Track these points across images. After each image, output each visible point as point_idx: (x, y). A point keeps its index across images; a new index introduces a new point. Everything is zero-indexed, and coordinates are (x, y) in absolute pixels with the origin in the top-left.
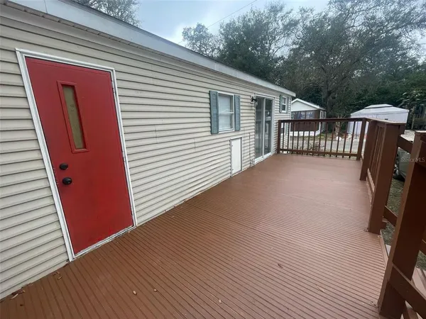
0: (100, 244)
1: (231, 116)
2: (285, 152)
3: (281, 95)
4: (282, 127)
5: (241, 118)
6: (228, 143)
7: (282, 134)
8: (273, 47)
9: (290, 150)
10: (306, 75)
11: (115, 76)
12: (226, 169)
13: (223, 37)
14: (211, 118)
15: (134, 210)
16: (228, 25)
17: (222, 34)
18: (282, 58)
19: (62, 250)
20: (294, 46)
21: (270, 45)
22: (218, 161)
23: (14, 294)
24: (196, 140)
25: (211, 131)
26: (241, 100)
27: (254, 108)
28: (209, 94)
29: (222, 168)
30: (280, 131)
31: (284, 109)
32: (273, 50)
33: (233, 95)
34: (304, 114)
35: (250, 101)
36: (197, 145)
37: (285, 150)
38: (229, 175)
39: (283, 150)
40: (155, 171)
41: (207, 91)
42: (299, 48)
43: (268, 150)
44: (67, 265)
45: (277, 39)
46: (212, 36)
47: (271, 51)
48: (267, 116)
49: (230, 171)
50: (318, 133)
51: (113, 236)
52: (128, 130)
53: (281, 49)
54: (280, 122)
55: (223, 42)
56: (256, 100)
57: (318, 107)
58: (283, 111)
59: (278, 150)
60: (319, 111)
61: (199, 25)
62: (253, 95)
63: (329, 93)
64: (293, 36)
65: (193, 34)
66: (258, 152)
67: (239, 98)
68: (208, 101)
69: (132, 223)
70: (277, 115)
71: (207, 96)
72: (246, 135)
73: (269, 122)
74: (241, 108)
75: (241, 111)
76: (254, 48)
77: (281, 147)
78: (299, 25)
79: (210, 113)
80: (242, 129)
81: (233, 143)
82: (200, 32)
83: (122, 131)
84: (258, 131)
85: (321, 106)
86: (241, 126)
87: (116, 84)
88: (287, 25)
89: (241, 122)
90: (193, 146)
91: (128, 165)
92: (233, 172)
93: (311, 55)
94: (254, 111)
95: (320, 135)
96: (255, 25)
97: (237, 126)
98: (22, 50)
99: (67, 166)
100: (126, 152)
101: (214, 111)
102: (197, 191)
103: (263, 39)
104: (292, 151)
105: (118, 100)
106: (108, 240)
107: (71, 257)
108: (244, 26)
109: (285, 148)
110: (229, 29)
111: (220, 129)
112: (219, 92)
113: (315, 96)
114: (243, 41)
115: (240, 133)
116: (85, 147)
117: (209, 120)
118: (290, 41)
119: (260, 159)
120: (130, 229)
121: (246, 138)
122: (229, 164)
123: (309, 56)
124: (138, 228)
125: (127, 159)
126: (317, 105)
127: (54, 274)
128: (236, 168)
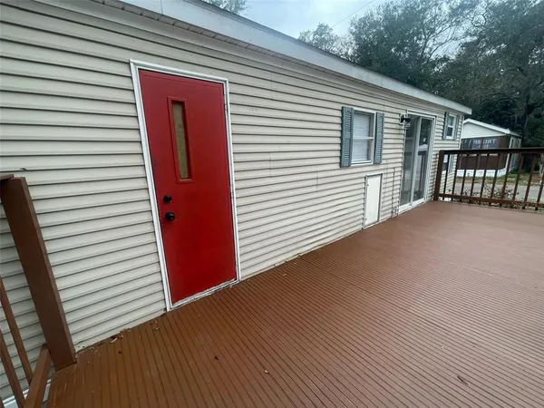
0: (198, 296)
1: (369, 142)
2: (446, 199)
3: (447, 112)
4: (445, 161)
5: (384, 146)
6: (363, 180)
7: (444, 172)
8: (430, 43)
9: (456, 197)
10: (489, 82)
11: (228, 88)
12: (357, 218)
13: (352, 37)
14: (341, 144)
15: (239, 259)
16: (363, 21)
17: (353, 34)
18: (445, 59)
19: (160, 296)
20: (469, 39)
21: (426, 40)
22: (347, 205)
23: (113, 337)
24: (320, 175)
25: (340, 163)
26: (386, 120)
27: (403, 132)
28: (342, 111)
29: (352, 215)
30: (441, 166)
31: (450, 134)
32: (431, 49)
33: (375, 112)
34: (479, 142)
35: (398, 121)
36: (320, 182)
37: (448, 196)
38: (360, 227)
39: (444, 196)
40: (265, 213)
41: (340, 107)
42: (478, 41)
43: (419, 195)
44: (164, 315)
45: (437, 32)
46: (337, 38)
47: (427, 50)
48: (421, 143)
49: (362, 221)
50: (502, 173)
51: (214, 289)
52: (239, 158)
53: (445, 45)
54: (442, 153)
55: (353, 45)
56: (408, 120)
57: (507, 131)
58: (448, 137)
59: (436, 195)
60: (508, 137)
61: (320, 26)
62: (403, 113)
63: (530, 109)
64: (467, 25)
65: (311, 39)
66: (404, 197)
67: (382, 117)
68: (339, 120)
69: (234, 275)
70: (437, 143)
71: (339, 114)
72: (389, 171)
73: (424, 154)
74: (385, 131)
75: (385, 136)
76: (400, 48)
77: (441, 192)
78: (479, 7)
79: (341, 138)
80: (384, 162)
81: (370, 181)
82: (321, 35)
83: (232, 158)
84: (407, 165)
85: (512, 130)
86: (384, 157)
87: (229, 99)
88: (457, 9)
89: (384, 151)
90: (315, 182)
91: (235, 203)
92: (366, 223)
93: (498, 50)
94: (402, 137)
95: (506, 176)
96: (402, 15)
97: (378, 157)
98: (137, 61)
99: (170, 199)
100: (234, 185)
101: (347, 135)
102: (315, 244)
103: (414, 34)
104: (460, 199)
105: (230, 119)
106: (206, 293)
107: (169, 306)
108: (386, 18)
109: (447, 192)
110: (363, 26)
111: (353, 161)
112: (355, 108)
113: (501, 115)
114: (383, 40)
115: (381, 167)
116: (190, 177)
117: (338, 147)
118: (461, 32)
119: (406, 207)
120: (232, 282)
121: (389, 175)
122: (362, 212)
123: (494, 51)
124: (241, 282)
125: (235, 195)
126: (506, 128)
127: (151, 323)
128: (371, 218)
